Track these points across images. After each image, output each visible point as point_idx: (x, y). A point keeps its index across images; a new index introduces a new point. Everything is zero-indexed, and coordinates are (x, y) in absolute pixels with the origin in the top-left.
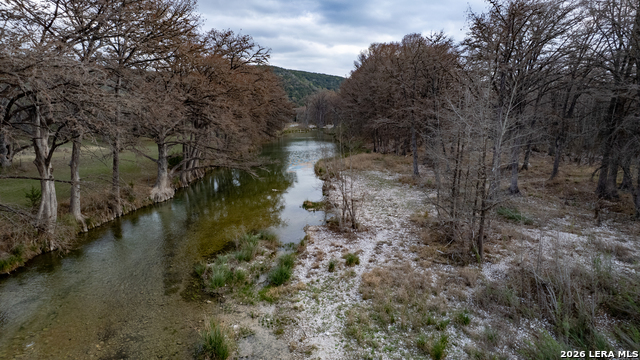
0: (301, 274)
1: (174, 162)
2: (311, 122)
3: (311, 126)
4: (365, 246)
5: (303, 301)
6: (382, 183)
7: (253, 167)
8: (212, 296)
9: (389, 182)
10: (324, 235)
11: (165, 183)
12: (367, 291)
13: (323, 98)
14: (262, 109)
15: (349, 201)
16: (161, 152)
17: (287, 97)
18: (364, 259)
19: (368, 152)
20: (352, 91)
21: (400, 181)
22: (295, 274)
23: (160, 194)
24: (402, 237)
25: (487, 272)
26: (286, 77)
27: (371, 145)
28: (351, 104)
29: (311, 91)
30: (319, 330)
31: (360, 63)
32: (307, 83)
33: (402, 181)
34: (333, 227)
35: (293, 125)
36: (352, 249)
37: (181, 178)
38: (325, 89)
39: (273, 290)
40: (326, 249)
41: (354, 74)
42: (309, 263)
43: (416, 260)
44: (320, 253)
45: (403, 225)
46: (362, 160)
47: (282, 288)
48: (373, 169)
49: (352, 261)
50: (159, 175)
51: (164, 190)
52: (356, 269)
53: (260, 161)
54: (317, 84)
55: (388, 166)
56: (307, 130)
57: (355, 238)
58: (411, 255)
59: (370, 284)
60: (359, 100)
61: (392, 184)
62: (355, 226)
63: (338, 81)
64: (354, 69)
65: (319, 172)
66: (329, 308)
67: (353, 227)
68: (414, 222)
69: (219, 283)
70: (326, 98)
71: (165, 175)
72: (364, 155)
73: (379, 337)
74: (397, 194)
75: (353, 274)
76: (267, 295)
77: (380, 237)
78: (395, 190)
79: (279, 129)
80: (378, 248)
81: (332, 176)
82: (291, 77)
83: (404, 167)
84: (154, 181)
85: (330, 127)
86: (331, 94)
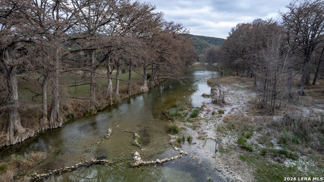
0: (202, 115)
1: (149, 77)
2: (206, 62)
3: (206, 64)
4: (228, 109)
5: (202, 122)
6: (238, 88)
7: (181, 79)
8: (170, 119)
9: (242, 88)
10: (211, 105)
11: (145, 85)
12: (226, 120)
13: (213, 50)
14: (185, 55)
15: (222, 93)
16: (145, 72)
17: (194, 49)
18: (226, 113)
19: (234, 76)
20: (227, 47)
21: (247, 88)
22: (199, 115)
23: (144, 89)
24: (243, 107)
25: (275, 118)
26: (194, 39)
27: (236, 73)
28: (226, 53)
29: (206, 46)
30: (208, 129)
31: (232, 33)
32: (204, 42)
33: (248, 88)
34: (215, 102)
35: (197, 63)
36: (222, 109)
37: (151, 84)
38: (214, 45)
39: (191, 119)
40: (212, 109)
41: (229, 38)
42: (204, 113)
43: (247, 114)
44: (209, 110)
45: (244, 104)
46: (230, 79)
47: (195, 118)
48: (235, 83)
49: (221, 112)
50: (144, 82)
51: (145, 88)
52: (223, 115)
53: (183, 78)
54: (210, 42)
55: (243, 82)
56: (204, 66)
57: (223, 106)
58: (246, 112)
59: (227, 119)
60: (230, 51)
61: (243, 89)
62: (224, 102)
63: (221, 41)
64: (229, 36)
65: (209, 84)
66: (212, 124)
67: (223, 102)
68: (249, 102)
69: (172, 115)
70: (214, 50)
71: (146, 81)
72: (232, 77)
73: (229, 132)
74: (244, 93)
75: (221, 116)
76: (190, 120)
77: (234, 107)
78: (244, 91)
79: (191, 65)
80: (232, 110)
81: (216, 85)
82: (197, 39)
83: (251, 83)
84: (142, 84)
85: (216, 64)
86: (217, 48)
